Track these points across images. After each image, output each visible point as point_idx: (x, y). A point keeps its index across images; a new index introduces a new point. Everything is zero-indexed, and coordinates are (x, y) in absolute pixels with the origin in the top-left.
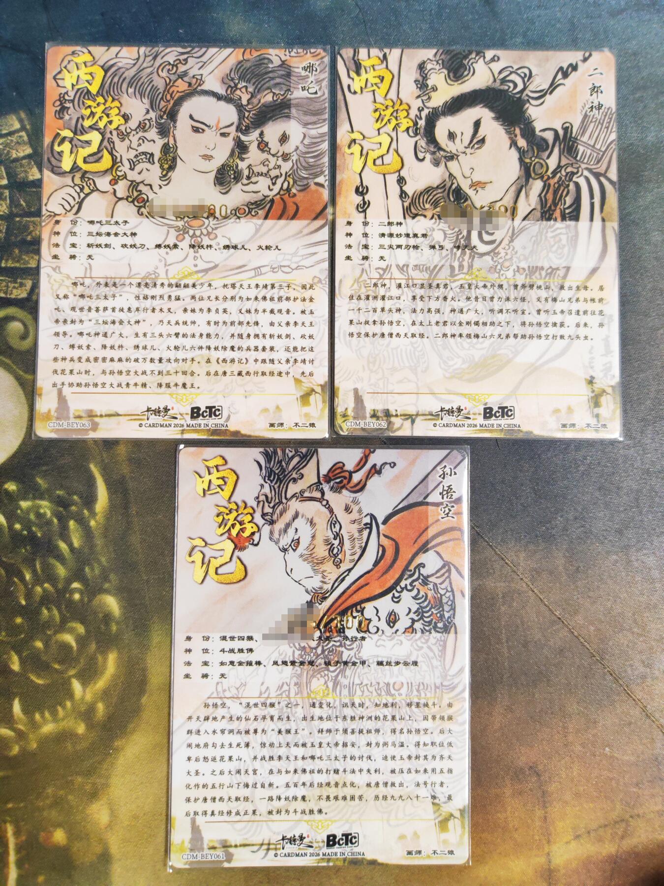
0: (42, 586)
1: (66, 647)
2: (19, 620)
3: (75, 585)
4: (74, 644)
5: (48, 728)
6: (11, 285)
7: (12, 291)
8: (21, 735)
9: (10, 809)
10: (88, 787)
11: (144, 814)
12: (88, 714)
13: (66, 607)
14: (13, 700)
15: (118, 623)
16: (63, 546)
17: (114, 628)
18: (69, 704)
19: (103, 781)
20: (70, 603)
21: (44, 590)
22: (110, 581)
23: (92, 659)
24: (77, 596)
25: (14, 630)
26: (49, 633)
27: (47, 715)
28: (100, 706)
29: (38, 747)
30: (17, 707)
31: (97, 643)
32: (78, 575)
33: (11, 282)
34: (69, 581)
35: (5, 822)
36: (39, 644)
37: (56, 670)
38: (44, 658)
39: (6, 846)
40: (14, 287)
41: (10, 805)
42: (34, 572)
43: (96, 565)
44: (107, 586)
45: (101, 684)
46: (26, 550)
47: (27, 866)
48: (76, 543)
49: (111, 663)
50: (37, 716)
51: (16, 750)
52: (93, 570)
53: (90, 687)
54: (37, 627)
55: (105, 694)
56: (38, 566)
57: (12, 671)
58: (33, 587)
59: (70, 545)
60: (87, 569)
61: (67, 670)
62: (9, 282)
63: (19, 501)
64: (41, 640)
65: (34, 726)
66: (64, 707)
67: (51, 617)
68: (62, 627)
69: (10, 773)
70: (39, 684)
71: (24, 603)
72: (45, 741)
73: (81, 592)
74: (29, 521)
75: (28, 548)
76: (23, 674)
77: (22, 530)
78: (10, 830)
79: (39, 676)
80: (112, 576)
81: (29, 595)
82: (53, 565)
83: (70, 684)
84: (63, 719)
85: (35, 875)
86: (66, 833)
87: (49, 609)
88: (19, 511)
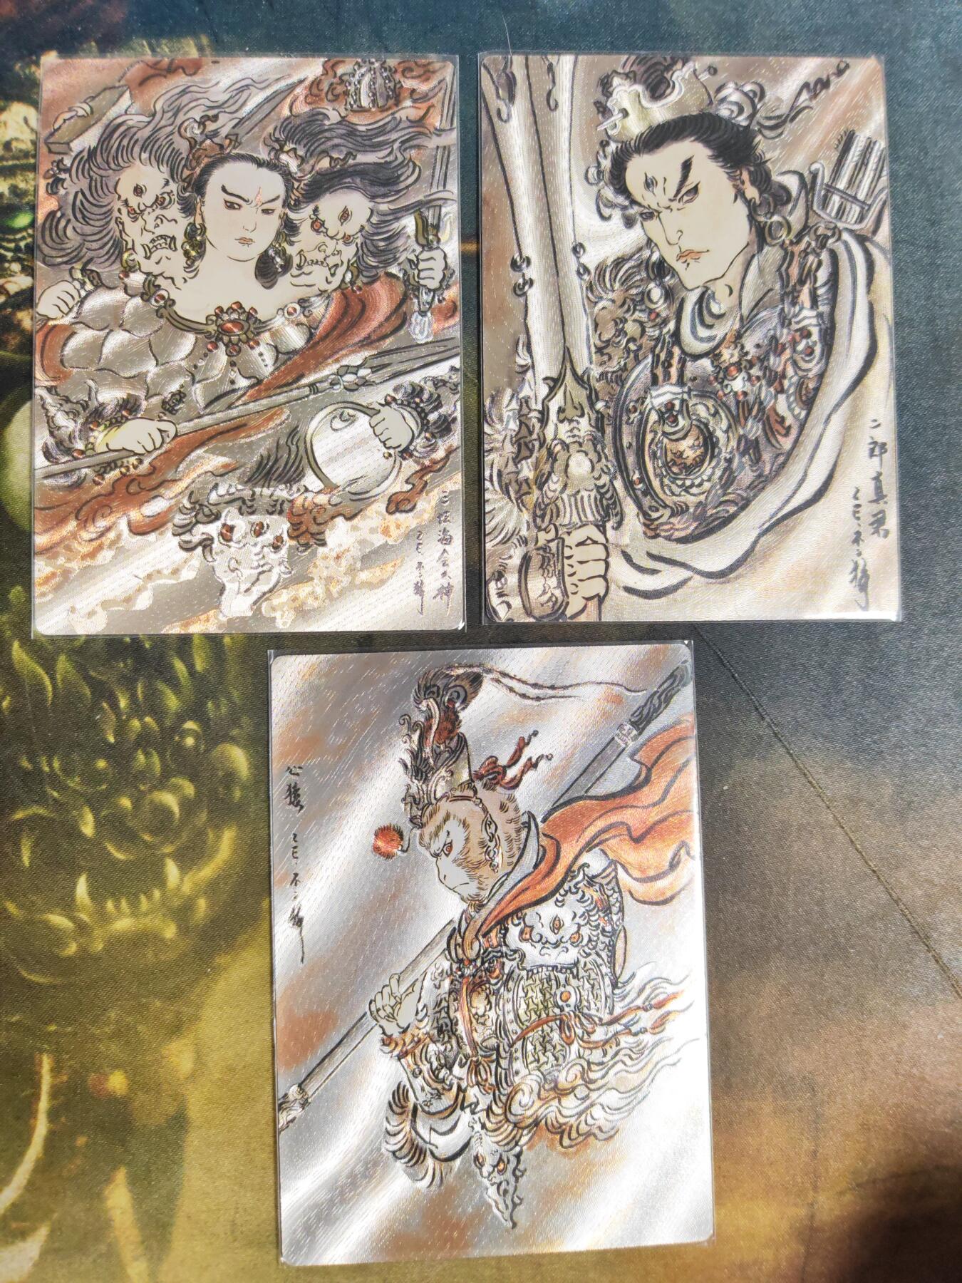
0: (141, 719)
1: (165, 811)
2: (101, 764)
3: (190, 725)
4: (176, 809)
5: (123, 924)
8: (82, 928)
9: (50, 1034)
10: (168, 1017)
12: (182, 913)
13: (173, 755)
14: (80, 875)
15: (243, 788)
16: (179, 666)
17: (237, 794)
18: (157, 894)
19: (191, 1010)
20: (180, 748)
21: (144, 726)
22: (241, 727)
23: (201, 834)
24: (190, 741)
25: (93, 777)
26: (142, 788)
27: (124, 904)
28: (202, 903)
29: (104, 948)
30: (82, 888)
31: (209, 812)
32: (196, 711)
34: (181, 718)
35: (41, 1051)
36: (126, 803)
37: (145, 842)
38: (131, 823)
39: (37, 1086)
41: (52, 1028)
42: (133, 698)
43: (223, 701)
44: (235, 732)
45: (207, 871)
46: (126, 665)
47: (63, 1119)
48: (199, 666)
49: (226, 843)
50: (110, 905)
51: (72, 949)
52: (217, 707)
53: (191, 873)
54: (127, 777)
55: (212, 888)
56: (140, 690)
57: (80, 835)
58: (128, 720)
59: (191, 668)
60: (210, 705)
61: (162, 844)
64: (130, 797)
65: (103, 918)
66: (150, 897)
67: (149, 766)
68: (162, 783)
69: (58, 981)
70: (119, 861)
71: (112, 739)
72: (115, 942)
73: (197, 736)
75: (129, 663)
76: (97, 842)
78: (46, 1063)
79: (119, 848)
80: (245, 720)
81: (121, 729)
82: (162, 693)
83: (163, 866)
84: (146, 914)
85: (72, 1135)
86: (127, 1078)
87: (147, 754)
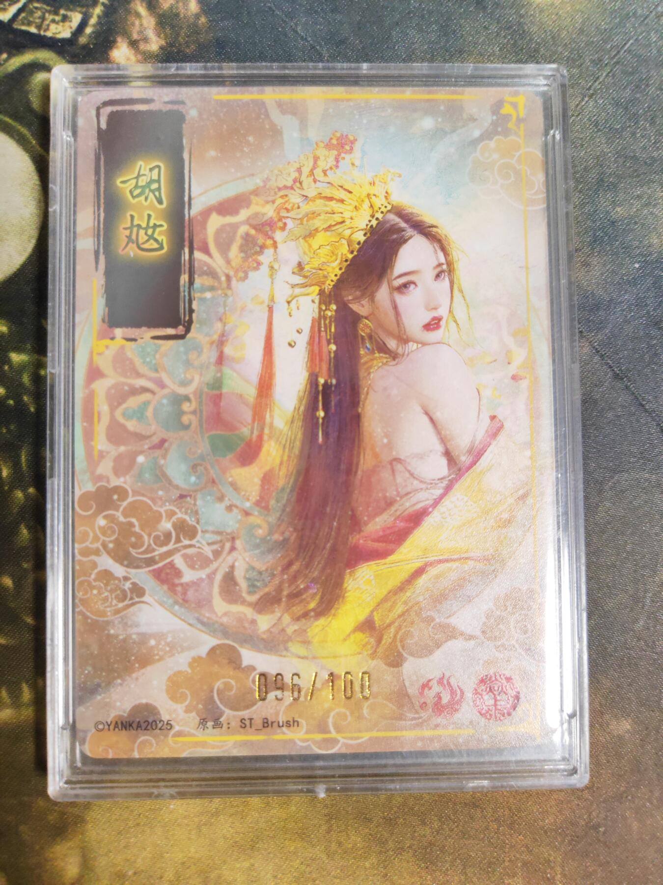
0: (24, 490)
6: (49, 17)
7: (48, 25)
11: (135, 873)
27: (4, 693)
33: (50, 12)
40: (53, 21)
42: (16, 465)
46: (8, 429)
56: (23, 458)
58: (11, 490)
62: (47, 11)
63: (8, 351)
64: (12, 576)
66: (32, 686)
74: (21, 385)
75: (12, 427)
77: (7, 397)
88: (6, 368)
